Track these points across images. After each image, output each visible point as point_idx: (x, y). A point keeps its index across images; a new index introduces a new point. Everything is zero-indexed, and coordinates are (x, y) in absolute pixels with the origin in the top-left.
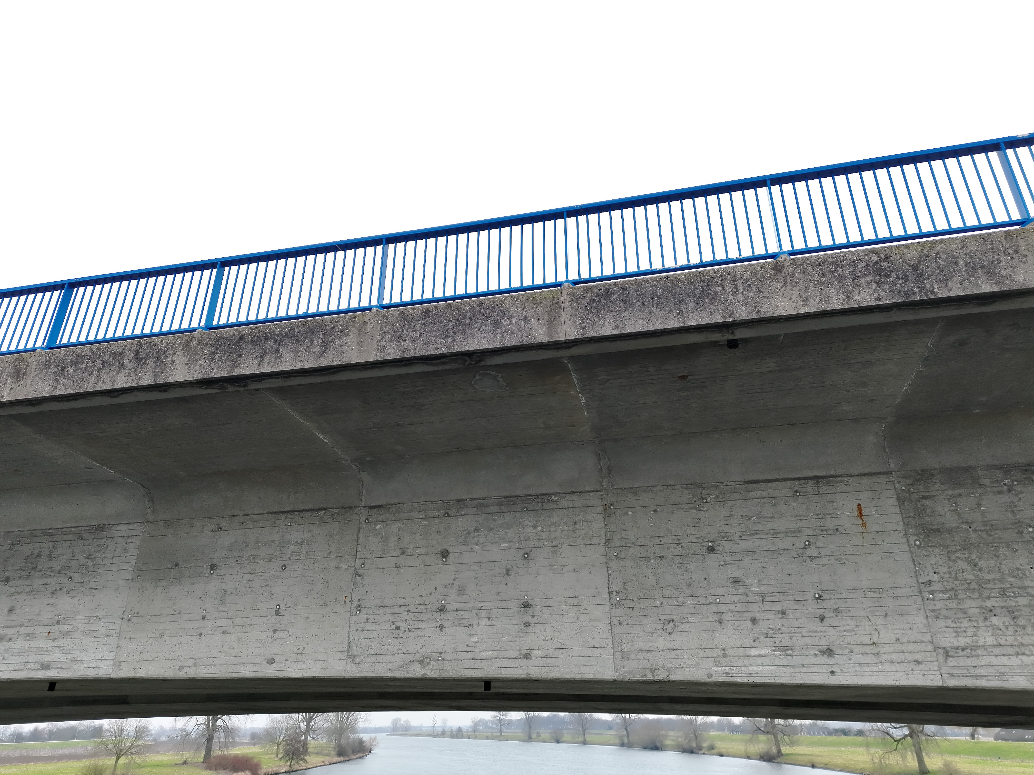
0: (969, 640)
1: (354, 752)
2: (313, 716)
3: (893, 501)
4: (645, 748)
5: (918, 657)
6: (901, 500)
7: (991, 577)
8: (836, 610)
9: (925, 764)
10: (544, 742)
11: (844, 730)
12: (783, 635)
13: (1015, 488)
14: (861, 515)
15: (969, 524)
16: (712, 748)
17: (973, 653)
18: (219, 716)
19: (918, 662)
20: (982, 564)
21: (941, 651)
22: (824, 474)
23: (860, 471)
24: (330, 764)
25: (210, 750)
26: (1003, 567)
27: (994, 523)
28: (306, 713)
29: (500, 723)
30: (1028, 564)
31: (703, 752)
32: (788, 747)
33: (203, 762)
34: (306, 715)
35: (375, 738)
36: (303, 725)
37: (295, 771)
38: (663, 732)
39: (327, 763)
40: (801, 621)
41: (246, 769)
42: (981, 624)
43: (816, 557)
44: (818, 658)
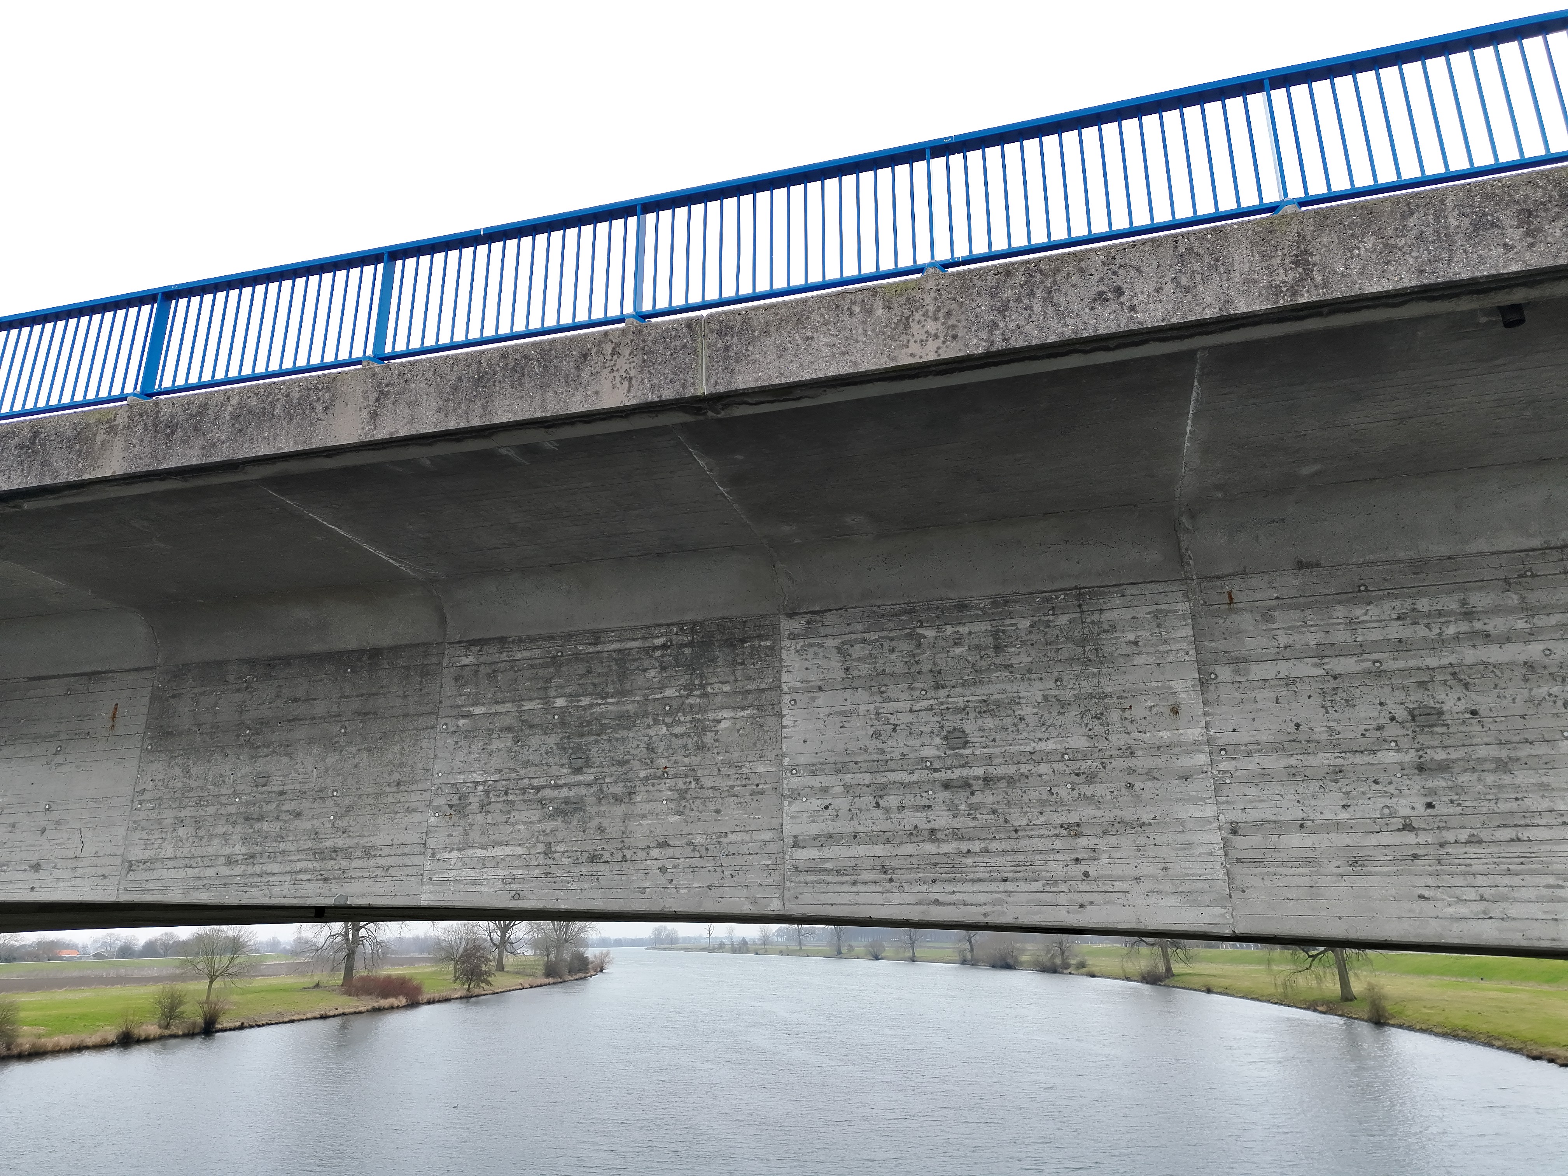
0: (152, 853)
1: (570, 972)
2: (510, 924)
4: (994, 966)
6: (153, 699)
8: (58, 822)
9: (1350, 988)
10: (860, 958)
12: (6, 850)
13: (253, 685)
14: (114, 717)
15: (199, 725)
17: (152, 866)
18: (362, 924)
19: (104, 877)
20: (194, 770)
21: (127, 864)
22: (99, 669)
23: (131, 667)
24: (531, 987)
25: (352, 970)
26: (210, 773)
27: (220, 725)
30: (231, 770)
31: (1069, 971)
32: (1181, 965)
33: (341, 985)
34: (500, 923)
35: (608, 954)
36: (496, 936)
37: (477, 996)
39: (527, 986)
40: (24, 834)
41: (399, 995)
42: (169, 835)
43: (62, 764)
44: (26, 873)
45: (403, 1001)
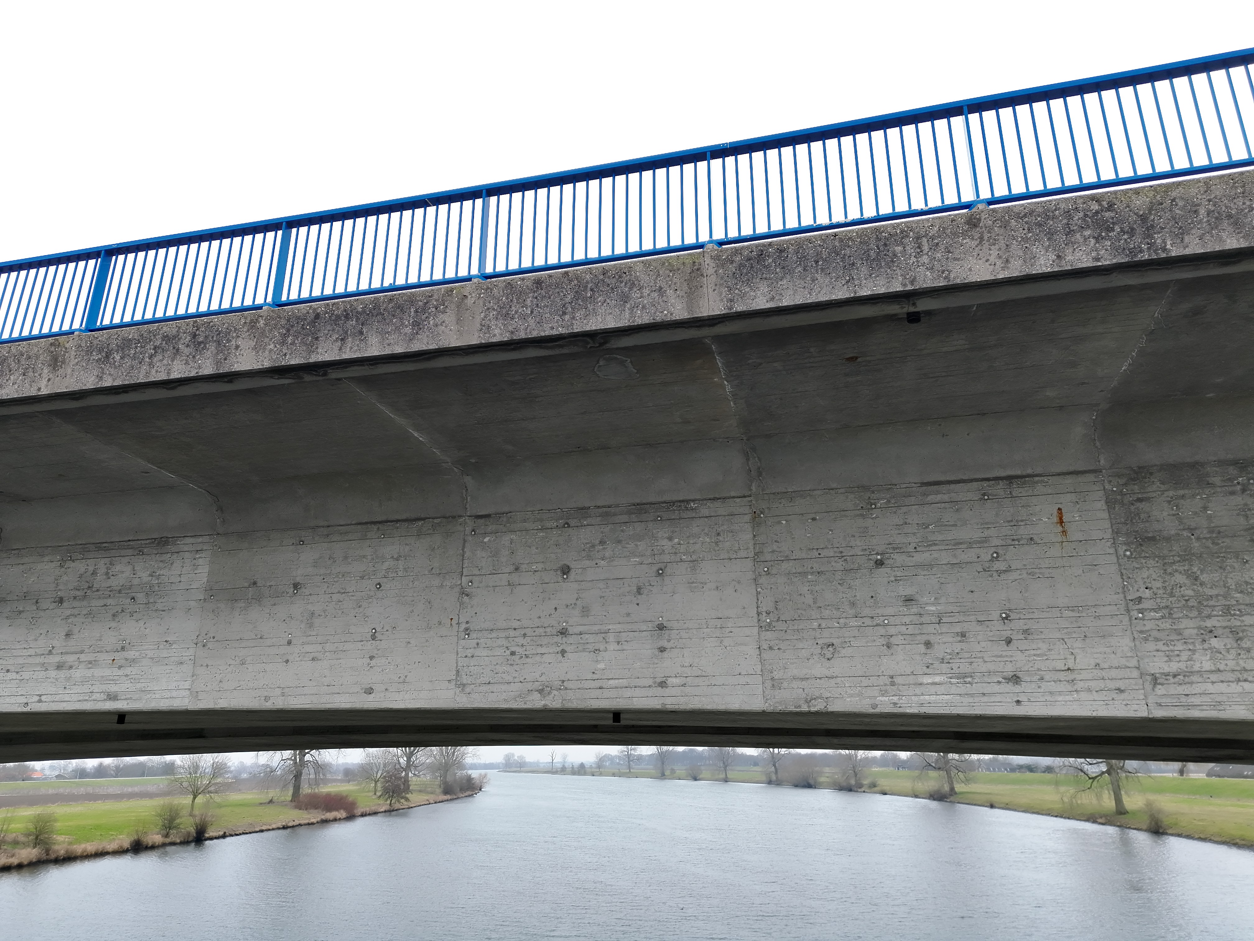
0: (1182, 665)
1: (462, 790)
2: (414, 750)
3: (1101, 505)
4: (796, 786)
5: (1121, 684)
6: (1110, 503)
7: (1214, 592)
8: (1026, 632)
9: (1123, 804)
10: (679, 779)
11: (1030, 766)
12: (962, 660)
13: (1251, 487)
14: (1061, 522)
15: (1192, 530)
16: (873, 785)
17: (1187, 679)
18: (307, 751)
19: (1120, 691)
20: (1204, 577)
21: (1149, 678)
22: (1019, 473)
23: (1064, 469)
24: (435, 803)
25: (299, 788)
26: (1229, 581)
27: (1222, 529)
28: (406, 747)
29: (629, 758)
31: (863, 790)
32: (963, 785)
33: (291, 801)
34: (406, 750)
35: (486, 775)
36: (403, 761)
37: (396, 810)
38: (817, 768)
39: (432, 801)
40: (983, 644)
41: (341, 809)
42: (1198, 647)
43: (1005, 571)
44: (1002, 686)
45: (342, 814)
